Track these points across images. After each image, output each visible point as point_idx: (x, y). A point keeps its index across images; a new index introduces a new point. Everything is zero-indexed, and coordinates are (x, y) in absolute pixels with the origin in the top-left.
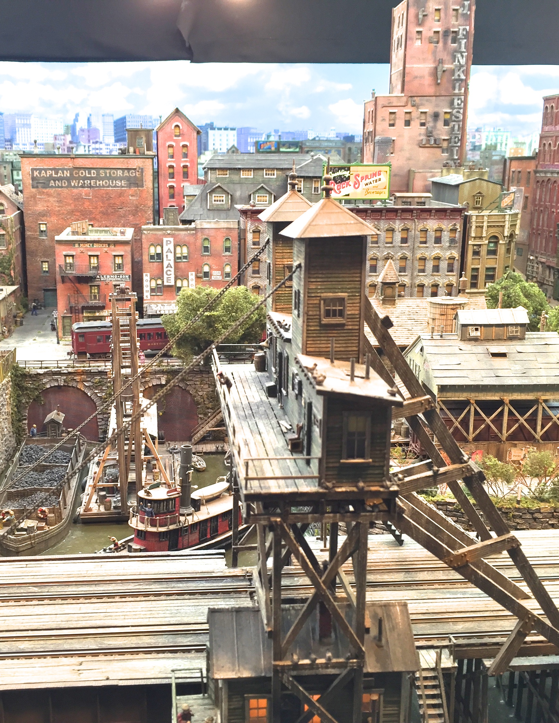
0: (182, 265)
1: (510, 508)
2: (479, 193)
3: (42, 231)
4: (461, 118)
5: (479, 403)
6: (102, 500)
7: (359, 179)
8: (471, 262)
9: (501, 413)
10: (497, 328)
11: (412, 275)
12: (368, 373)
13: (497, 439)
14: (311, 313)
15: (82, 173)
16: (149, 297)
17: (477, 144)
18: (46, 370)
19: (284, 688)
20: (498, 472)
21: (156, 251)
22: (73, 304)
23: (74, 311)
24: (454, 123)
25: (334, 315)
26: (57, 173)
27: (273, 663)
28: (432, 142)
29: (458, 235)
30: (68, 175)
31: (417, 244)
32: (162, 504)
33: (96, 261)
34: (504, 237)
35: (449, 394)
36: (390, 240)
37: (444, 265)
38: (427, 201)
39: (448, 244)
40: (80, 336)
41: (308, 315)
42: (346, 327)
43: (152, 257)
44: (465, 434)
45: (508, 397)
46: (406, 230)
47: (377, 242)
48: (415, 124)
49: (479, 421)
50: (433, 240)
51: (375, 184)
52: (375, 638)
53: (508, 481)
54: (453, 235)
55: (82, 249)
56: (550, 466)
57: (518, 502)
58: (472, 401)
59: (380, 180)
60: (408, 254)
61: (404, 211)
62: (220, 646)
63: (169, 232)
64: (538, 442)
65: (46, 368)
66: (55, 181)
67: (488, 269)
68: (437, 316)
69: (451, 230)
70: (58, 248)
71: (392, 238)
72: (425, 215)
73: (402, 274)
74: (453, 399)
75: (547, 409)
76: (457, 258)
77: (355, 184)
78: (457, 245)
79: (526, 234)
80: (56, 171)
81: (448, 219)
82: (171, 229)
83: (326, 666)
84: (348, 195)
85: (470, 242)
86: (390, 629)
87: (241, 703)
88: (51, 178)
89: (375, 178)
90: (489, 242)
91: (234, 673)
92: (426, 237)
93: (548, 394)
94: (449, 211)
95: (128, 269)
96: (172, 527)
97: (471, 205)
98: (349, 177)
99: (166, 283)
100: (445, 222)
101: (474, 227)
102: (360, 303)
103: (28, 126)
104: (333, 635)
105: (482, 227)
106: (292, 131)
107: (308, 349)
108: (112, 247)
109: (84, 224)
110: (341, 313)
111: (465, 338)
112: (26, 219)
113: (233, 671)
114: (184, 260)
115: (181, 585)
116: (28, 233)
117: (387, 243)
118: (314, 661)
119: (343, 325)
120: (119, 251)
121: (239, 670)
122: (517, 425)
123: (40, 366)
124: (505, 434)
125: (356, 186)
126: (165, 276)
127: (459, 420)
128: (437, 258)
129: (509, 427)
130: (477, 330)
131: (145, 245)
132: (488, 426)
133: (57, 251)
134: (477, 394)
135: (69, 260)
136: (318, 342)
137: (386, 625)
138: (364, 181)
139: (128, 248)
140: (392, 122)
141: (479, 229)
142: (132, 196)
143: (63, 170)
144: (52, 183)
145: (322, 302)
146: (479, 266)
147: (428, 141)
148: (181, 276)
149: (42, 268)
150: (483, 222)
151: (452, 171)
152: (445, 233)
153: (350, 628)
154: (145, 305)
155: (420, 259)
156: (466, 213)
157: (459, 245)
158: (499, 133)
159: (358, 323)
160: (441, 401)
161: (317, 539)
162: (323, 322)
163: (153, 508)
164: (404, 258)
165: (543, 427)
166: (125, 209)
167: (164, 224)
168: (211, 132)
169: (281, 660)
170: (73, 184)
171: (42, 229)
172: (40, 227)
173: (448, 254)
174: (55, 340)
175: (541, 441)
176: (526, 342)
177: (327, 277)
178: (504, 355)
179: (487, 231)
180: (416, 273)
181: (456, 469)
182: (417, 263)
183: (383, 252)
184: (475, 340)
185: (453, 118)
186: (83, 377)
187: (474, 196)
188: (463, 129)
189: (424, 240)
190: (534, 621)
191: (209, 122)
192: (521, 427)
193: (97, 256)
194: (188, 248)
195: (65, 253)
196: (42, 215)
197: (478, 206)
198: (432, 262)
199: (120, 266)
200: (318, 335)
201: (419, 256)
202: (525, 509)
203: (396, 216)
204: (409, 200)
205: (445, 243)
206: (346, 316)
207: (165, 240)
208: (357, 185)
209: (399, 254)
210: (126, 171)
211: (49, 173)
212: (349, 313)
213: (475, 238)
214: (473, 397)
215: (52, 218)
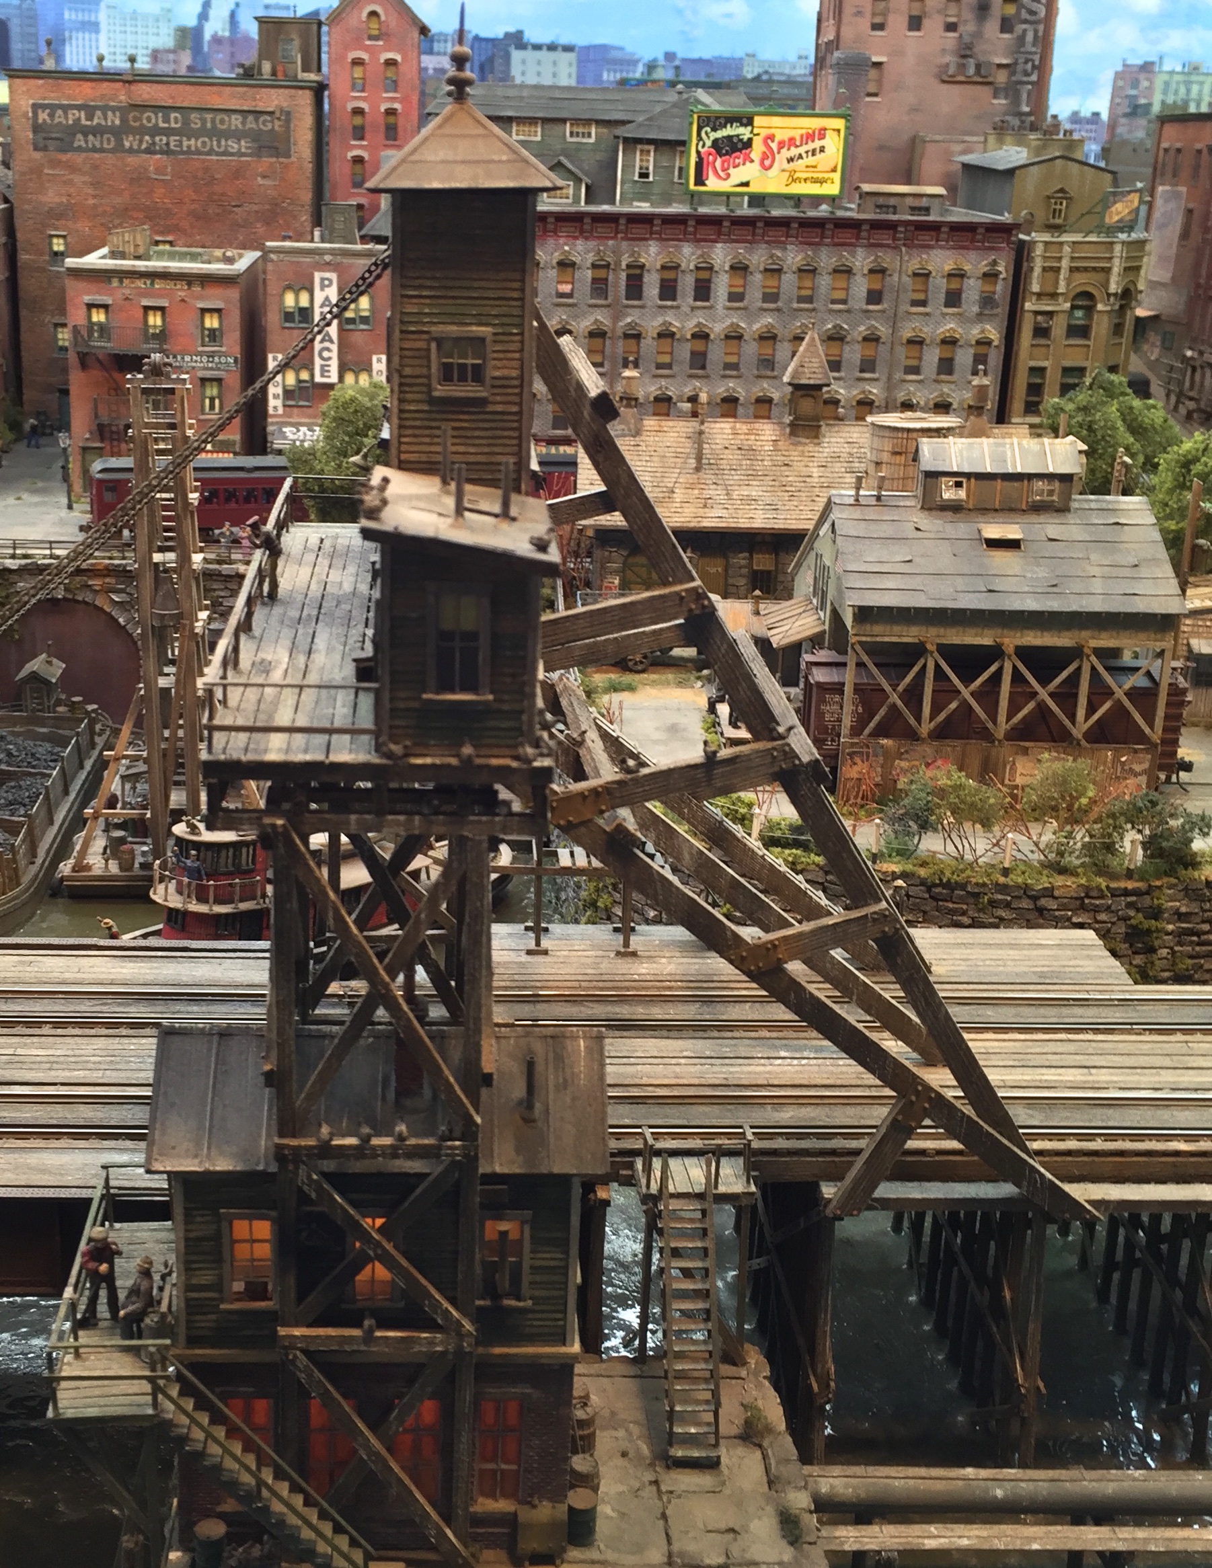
0: (357, 338)
1: (984, 885)
2: (1062, 190)
3: (56, 254)
4: (1043, 14)
5: (948, 652)
6: (114, 849)
7: (774, 146)
8: (1027, 355)
9: (997, 677)
10: (1007, 484)
11: (889, 378)
12: (506, 505)
13: (986, 735)
14: (408, 371)
15: (149, 120)
16: (280, 411)
17: (1143, 101)
18: (24, 562)
19: (303, 1198)
20: (963, 802)
21: (297, 300)
22: (105, 420)
23: (107, 435)
24: (1024, 26)
25: (463, 378)
26: (90, 117)
27: (277, 1140)
28: (971, 71)
29: (1001, 289)
30: (117, 122)
31: (905, 307)
32: (224, 853)
33: (159, 322)
34: (1109, 295)
35: (878, 629)
36: (840, 295)
37: (964, 358)
38: (935, 205)
39: (976, 309)
40: (108, 489)
41: (401, 376)
42: (490, 408)
43: (288, 316)
44: (912, 721)
45: (1012, 640)
46: (878, 271)
47: (810, 299)
48: (933, 26)
49: (944, 692)
50: (942, 297)
51: (810, 160)
52: (520, 1103)
53: (986, 824)
54: (988, 288)
55: (127, 292)
56: (1082, 794)
57: (1006, 872)
58: (929, 646)
59: (822, 149)
60: (883, 330)
61: (876, 225)
62: (172, 1105)
63: (328, 258)
64: (1079, 744)
65: (25, 556)
66: (85, 135)
67: (1067, 371)
68: (886, 457)
69: (985, 275)
70: (72, 286)
71: (847, 289)
72: (925, 237)
73: (867, 375)
74: (886, 639)
75: (1101, 669)
76: (996, 343)
77: (764, 157)
78: (999, 310)
79: (1184, 299)
80: (90, 111)
81: (977, 248)
82: (332, 252)
83: (392, 1153)
84: (747, 184)
85: (1028, 306)
86: (557, 1087)
87: (214, 1227)
88: (77, 128)
89: (811, 146)
90: (1073, 307)
91: (196, 1161)
92: (926, 291)
93: (1104, 635)
94: (981, 230)
95: (232, 344)
96: (244, 906)
97: (1041, 216)
98: (750, 140)
99: (318, 379)
100: (973, 255)
101: (1037, 271)
102: (521, 351)
103: (94, 27)
104: (427, 1092)
105: (1059, 269)
106: (706, 55)
107: (403, 456)
108: (197, 289)
109: (140, 236)
110: (477, 374)
111: (932, 505)
112: (18, 222)
113: (196, 1156)
114: (362, 327)
115: (195, 1009)
116: (23, 257)
117: (834, 302)
118: (366, 1140)
119: (483, 402)
120: (214, 298)
121: (208, 1156)
122: (1031, 705)
123: (11, 551)
124: (1002, 726)
125: (767, 163)
126: (318, 362)
127: (900, 688)
128: (950, 342)
129: (1012, 711)
130: (958, 485)
131: (273, 289)
132: (966, 707)
133: (70, 293)
134: (942, 631)
135: (98, 317)
136: (427, 440)
137: (548, 1077)
138: (784, 151)
139: (234, 294)
140: (878, 20)
141: (1050, 275)
142: (264, 177)
143: (105, 109)
144: (79, 141)
145: (433, 345)
146: (1045, 364)
147: (962, 67)
148: (356, 364)
149: (56, 339)
150: (1060, 259)
151: (1009, 139)
152: (972, 282)
153: (447, 1072)
154: (270, 429)
155: (910, 342)
156: (1021, 236)
157: (1003, 310)
158: (1194, 78)
159: (517, 399)
160: (860, 643)
161: (527, 929)
162: (436, 394)
163: (204, 861)
164: (872, 339)
165: (1091, 710)
166: (247, 207)
167: (323, 241)
168: (516, 55)
169: (294, 1136)
170: (127, 144)
171: (56, 248)
172: (50, 244)
173: (975, 332)
174: (65, 501)
175: (1083, 742)
176: (1071, 518)
177: (446, 288)
178: (1013, 545)
179: (1069, 281)
180: (899, 375)
181: (758, 751)
182: (901, 352)
183: (824, 322)
184: (955, 508)
185: (1024, 15)
186: (107, 580)
187: (1049, 197)
188: (1045, 42)
189: (921, 296)
190: (930, 1099)
191: (512, 29)
192: (1042, 708)
193: (162, 309)
194: (372, 299)
195: (87, 299)
196: (58, 214)
197: (1058, 221)
198: (937, 351)
199: (213, 335)
200: (427, 423)
201: (907, 334)
202: (1018, 887)
203: (858, 238)
204: (892, 201)
205: (970, 304)
206: (488, 381)
207: (317, 276)
208: (767, 161)
209: (862, 328)
210: (251, 118)
211: (73, 115)
212: (497, 373)
213: (1039, 295)
214: (933, 636)
215: (79, 225)
